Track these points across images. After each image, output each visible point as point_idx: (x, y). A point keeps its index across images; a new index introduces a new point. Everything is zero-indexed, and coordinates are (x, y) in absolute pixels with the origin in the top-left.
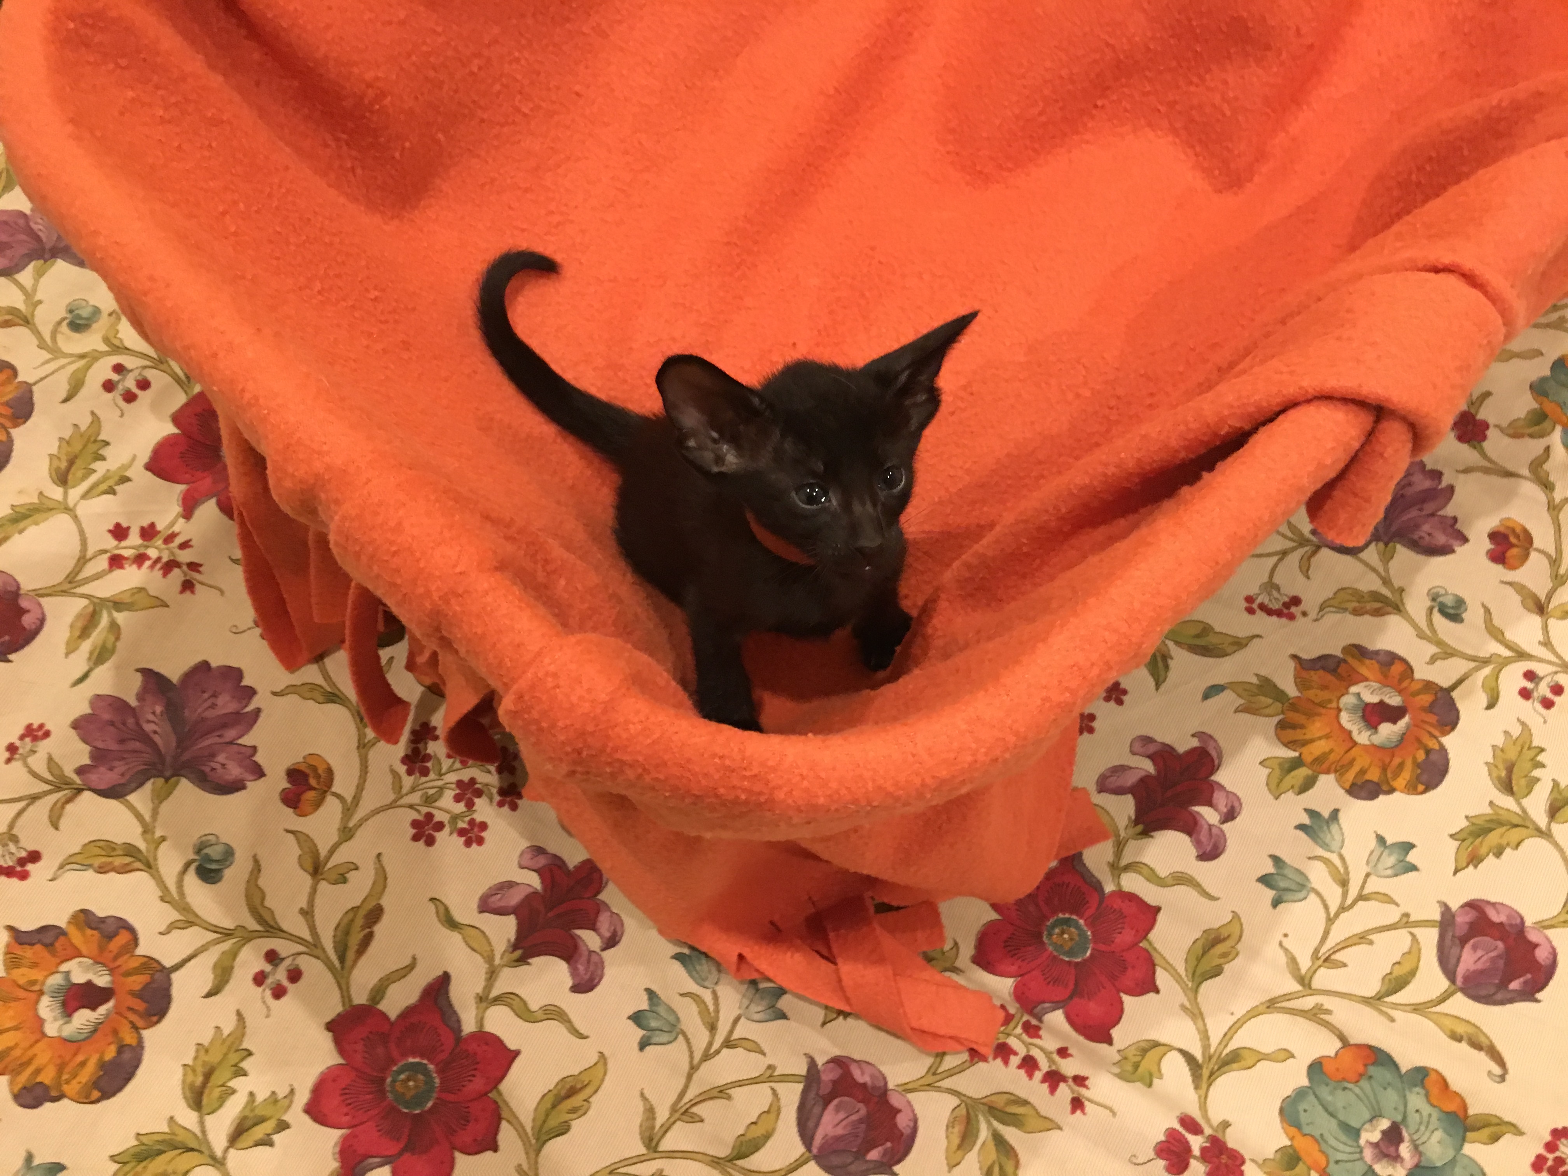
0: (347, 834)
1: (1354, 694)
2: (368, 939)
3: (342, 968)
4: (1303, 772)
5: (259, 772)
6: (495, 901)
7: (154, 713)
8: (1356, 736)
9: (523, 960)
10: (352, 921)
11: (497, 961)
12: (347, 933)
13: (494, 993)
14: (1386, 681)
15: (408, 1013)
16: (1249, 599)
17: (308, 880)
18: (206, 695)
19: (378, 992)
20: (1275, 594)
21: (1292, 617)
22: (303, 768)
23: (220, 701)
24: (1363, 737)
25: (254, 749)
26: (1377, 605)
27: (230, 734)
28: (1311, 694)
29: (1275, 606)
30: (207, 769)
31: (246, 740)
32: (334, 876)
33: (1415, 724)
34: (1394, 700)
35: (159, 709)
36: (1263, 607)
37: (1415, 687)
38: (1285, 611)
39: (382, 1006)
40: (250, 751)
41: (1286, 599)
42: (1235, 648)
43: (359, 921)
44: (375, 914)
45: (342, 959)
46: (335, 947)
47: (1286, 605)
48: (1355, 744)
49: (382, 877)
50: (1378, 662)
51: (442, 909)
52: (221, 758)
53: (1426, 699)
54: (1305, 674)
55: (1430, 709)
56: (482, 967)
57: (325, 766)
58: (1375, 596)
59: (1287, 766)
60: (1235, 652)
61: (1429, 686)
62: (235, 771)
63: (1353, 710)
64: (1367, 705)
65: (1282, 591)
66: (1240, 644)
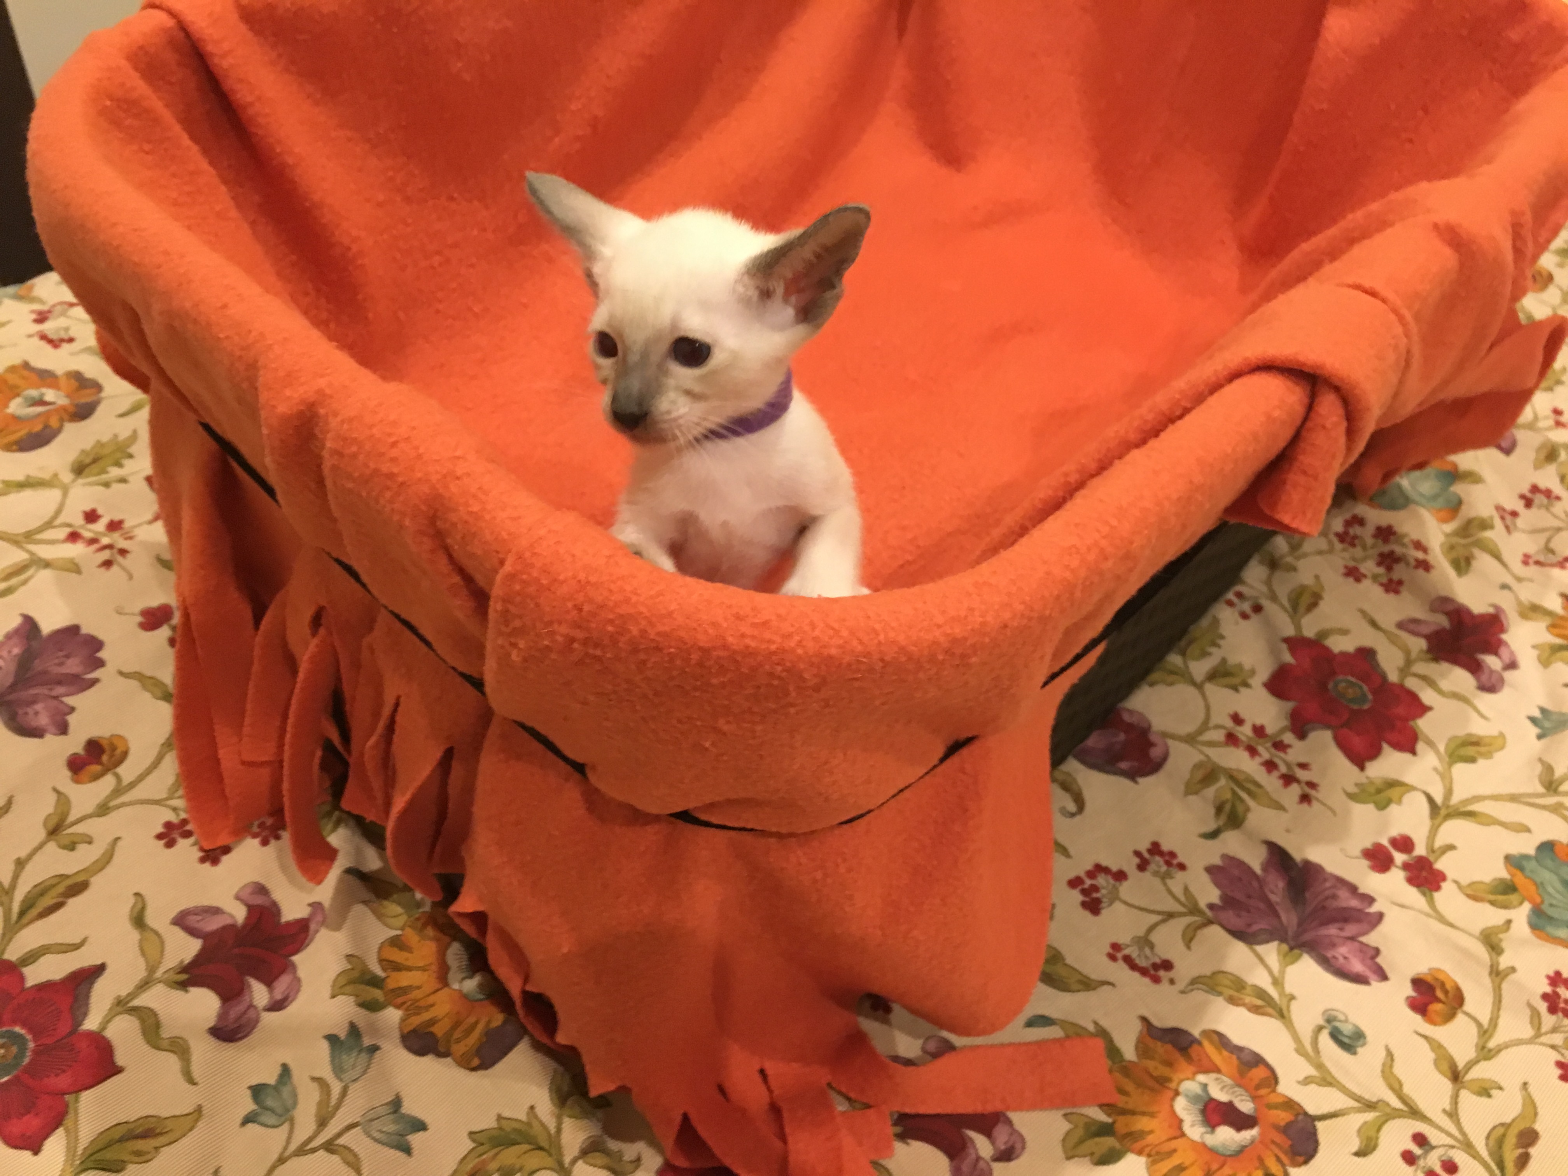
0: (103, 810)
1: (1201, 1084)
2: (58, 906)
3: (17, 922)
4: (1109, 1142)
5: (63, 729)
6: (192, 920)
7: (10, 652)
8: (1187, 1128)
9: (183, 985)
10: (54, 886)
11: (159, 974)
12: (42, 894)
13: (136, 1003)
14: (1240, 1080)
15: (47, 987)
16: (1116, 947)
17: (42, 834)
18: (61, 654)
19: (31, 957)
20: (1147, 951)
21: (1156, 980)
22: (105, 743)
23: (70, 662)
24: (1194, 1130)
25: (72, 709)
26: (1259, 1002)
27: (59, 690)
28: (1151, 1064)
29: (1142, 963)
30: (20, 712)
31: (70, 701)
32: (66, 841)
33: (1262, 1141)
34: (1246, 1106)
35: (16, 651)
36: (1128, 960)
37: (1273, 1099)
38: (1152, 972)
39: (27, 971)
40: (66, 710)
41: (1158, 961)
42: (1080, 987)
43: (61, 888)
44: (78, 888)
45: (22, 913)
46: (23, 901)
47: (1156, 967)
48: (1183, 1135)
49: (107, 858)
50: (1238, 1058)
51: (139, 906)
52: (39, 707)
53: (1283, 1117)
54: (1151, 1042)
55: (1285, 1130)
56: (141, 973)
57: (124, 749)
58: (1261, 993)
59: (1093, 1128)
60: (1079, 991)
61: (1290, 1104)
62: (43, 720)
63: (1194, 1099)
64: (1212, 1100)
65: (1156, 950)
66: (1088, 984)
